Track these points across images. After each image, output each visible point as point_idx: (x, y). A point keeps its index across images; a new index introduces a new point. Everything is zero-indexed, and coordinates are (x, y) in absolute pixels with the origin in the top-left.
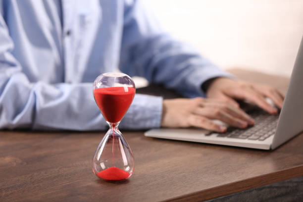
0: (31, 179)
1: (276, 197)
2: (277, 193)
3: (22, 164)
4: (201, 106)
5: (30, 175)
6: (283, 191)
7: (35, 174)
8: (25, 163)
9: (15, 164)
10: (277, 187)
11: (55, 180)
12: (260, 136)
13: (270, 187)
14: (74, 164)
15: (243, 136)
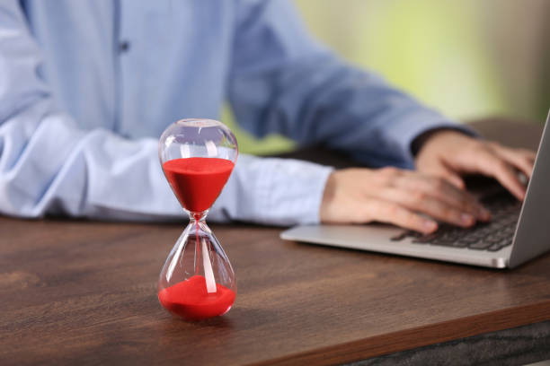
0: (46, 312)
1: (506, 357)
2: (507, 350)
3: (38, 285)
4: (391, 185)
5: (47, 305)
6: (520, 345)
7: (56, 304)
8: (44, 284)
9: (25, 286)
10: (509, 339)
11: (88, 316)
12: (493, 244)
13: (495, 338)
14: (134, 288)
15: (462, 242)
